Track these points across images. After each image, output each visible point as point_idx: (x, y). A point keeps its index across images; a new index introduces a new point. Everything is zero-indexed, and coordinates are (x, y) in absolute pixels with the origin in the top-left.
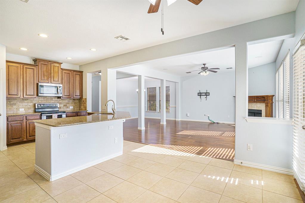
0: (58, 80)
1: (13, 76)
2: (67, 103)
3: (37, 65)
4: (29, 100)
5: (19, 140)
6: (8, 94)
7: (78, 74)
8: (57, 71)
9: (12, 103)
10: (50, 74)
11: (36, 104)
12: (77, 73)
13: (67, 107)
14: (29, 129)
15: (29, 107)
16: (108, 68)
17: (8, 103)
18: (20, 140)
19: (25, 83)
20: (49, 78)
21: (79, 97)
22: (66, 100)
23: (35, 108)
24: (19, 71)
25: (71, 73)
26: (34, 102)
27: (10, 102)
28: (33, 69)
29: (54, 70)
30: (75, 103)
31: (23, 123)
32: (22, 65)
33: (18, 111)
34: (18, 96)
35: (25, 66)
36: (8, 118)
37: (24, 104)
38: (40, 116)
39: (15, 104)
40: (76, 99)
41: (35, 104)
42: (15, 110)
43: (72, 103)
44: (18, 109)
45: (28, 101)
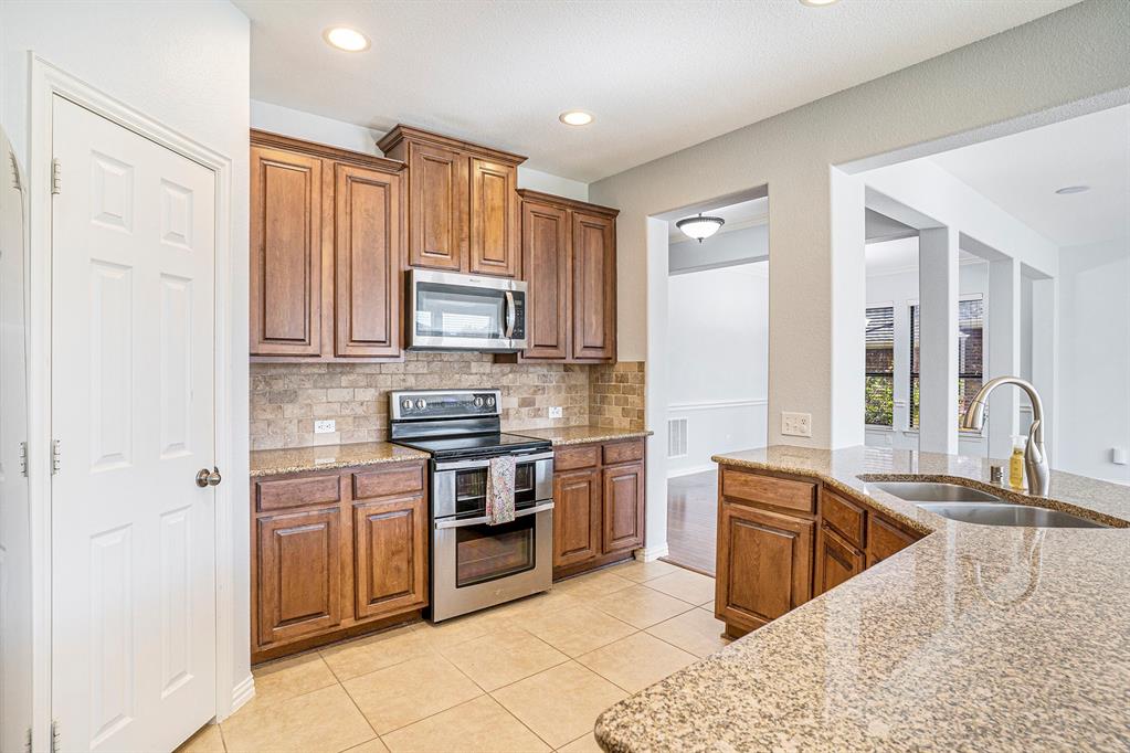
0: (505, 258)
1: (285, 230)
2: (537, 390)
3: (404, 166)
4: (359, 370)
5: (315, 627)
6: (258, 336)
7: (594, 227)
8: (498, 202)
9: (279, 386)
10: (465, 217)
11: (394, 394)
12: (591, 220)
13: (537, 413)
14: (370, 556)
15: (360, 411)
16: (834, 165)
17: (261, 387)
18: (324, 628)
19: (342, 269)
20: (463, 240)
21: (600, 354)
22: (531, 369)
23: (390, 422)
24: (316, 195)
25: (562, 215)
26: (386, 383)
27: (267, 384)
28: (383, 185)
29: (482, 198)
30: (570, 388)
31: (338, 517)
32: (332, 162)
33: (306, 436)
34: (310, 350)
35: (347, 170)
36: (258, 488)
37: (337, 394)
38: (426, 472)
39: (291, 396)
40: (577, 368)
41: (388, 396)
42: (293, 428)
43: (558, 389)
44: (306, 424)
45: (352, 377)
